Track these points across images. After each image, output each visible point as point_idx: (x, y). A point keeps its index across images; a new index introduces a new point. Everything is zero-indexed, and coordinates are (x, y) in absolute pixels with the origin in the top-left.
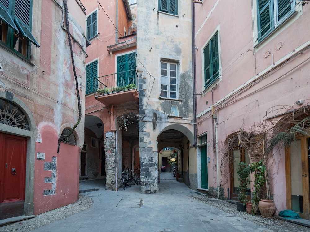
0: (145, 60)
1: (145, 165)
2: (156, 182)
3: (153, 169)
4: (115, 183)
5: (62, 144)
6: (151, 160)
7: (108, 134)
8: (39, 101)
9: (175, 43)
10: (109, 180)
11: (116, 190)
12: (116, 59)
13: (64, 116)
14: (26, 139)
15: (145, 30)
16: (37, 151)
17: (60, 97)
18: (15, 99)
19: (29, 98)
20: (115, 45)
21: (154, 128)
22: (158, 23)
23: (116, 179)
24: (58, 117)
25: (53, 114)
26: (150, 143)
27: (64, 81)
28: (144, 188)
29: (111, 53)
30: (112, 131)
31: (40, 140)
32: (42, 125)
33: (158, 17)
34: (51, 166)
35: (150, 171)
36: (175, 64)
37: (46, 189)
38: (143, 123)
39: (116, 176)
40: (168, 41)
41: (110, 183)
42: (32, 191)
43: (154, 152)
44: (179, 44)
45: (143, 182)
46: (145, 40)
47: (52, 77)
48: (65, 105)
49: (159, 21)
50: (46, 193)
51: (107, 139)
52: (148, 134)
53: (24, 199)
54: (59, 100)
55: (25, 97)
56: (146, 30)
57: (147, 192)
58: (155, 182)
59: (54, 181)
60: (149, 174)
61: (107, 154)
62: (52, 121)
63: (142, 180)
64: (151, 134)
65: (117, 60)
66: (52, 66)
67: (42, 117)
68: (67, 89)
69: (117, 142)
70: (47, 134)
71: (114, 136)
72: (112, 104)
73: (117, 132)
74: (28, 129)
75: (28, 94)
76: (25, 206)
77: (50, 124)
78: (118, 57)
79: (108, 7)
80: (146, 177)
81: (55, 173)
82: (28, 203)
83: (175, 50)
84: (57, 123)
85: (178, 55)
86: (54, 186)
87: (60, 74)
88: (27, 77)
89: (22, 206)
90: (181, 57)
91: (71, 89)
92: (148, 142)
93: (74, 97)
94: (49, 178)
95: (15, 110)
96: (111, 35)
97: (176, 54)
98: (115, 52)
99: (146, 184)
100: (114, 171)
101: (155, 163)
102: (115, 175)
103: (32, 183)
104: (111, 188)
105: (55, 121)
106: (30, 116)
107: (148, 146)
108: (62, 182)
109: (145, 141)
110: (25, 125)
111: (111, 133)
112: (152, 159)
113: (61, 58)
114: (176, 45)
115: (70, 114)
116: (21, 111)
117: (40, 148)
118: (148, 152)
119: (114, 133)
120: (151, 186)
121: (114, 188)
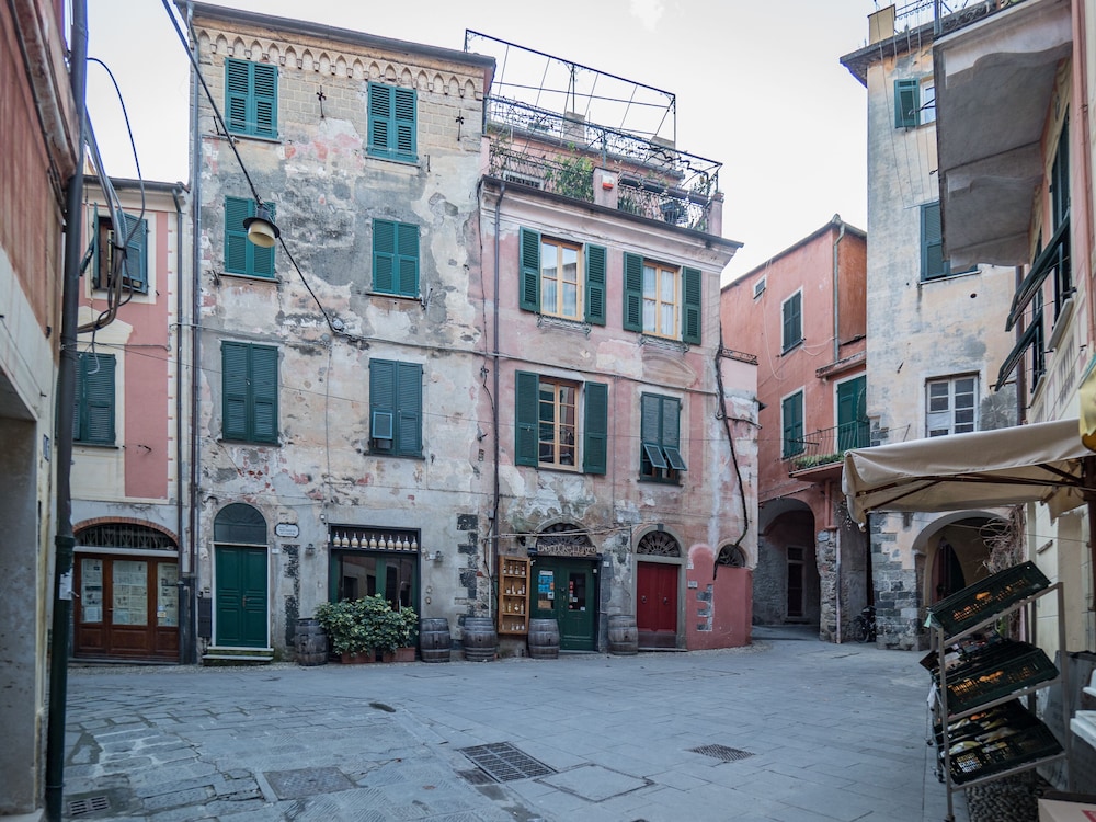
0: (886, 392)
1: (886, 596)
2: (912, 628)
3: (904, 605)
4: (836, 628)
5: (719, 568)
6: (899, 586)
7: (822, 536)
8: (689, 522)
9: (966, 336)
10: (824, 623)
11: (838, 642)
12: (835, 388)
13: (722, 530)
14: (677, 567)
15: (886, 334)
16: (688, 579)
17: (717, 508)
18: (666, 529)
19: (679, 523)
20: (830, 367)
21: (907, 524)
22: (919, 309)
23: (838, 620)
24: (713, 534)
25: (707, 532)
26: (896, 554)
27: (720, 485)
28: (882, 639)
29: (824, 380)
30: (829, 531)
31: (691, 566)
32: (693, 548)
33: (920, 295)
34: (706, 596)
35: (896, 607)
36: (971, 378)
37: (700, 623)
38: (880, 516)
39: (839, 615)
40: (946, 336)
41: (826, 628)
42: (684, 623)
43: (905, 571)
44: (979, 333)
45: (882, 628)
46: (886, 352)
47: (705, 488)
48: (723, 516)
49: (924, 303)
50: (700, 627)
51: (821, 545)
52: (891, 537)
53: (676, 631)
54: (715, 513)
55: (675, 522)
56: (888, 333)
57: (889, 646)
58: (909, 629)
59: (710, 614)
60: (897, 613)
61: (822, 573)
62: (706, 541)
63: (879, 624)
64: (898, 538)
65: (838, 392)
66: (705, 474)
67: (692, 540)
68: (725, 493)
69: (838, 550)
70: (700, 558)
71: (832, 540)
72: (827, 479)
73: (838, 531)
74: (679, 556)
75: (677, 519)
76: (677, 639)
77: (703, 545)
78: (839, 385)
79: (820, 287)
80: (889, 618)
81: (711, 604)
82: (680, 636)
83: (966, 352)
84: (712, 542)
85: (975, 360)
86: (710, 621)
87: (716, 478)
88: (676, 501)
89: (674, 639)
90: (984, 362)
91: (732, 489)
92: (891, 552)
93: (737, 499)
94: (703, 610)
95: (666, 538)
96: (826, 342)
97: (968, 359)
98: (831, 377)
99: (889, 632)
100: (835, 606)
101: (909, 593)
102: (835, 613)
103: (684, 615)
104: (829, 639)
105: (710, 540)
106: (679, 541)
107: (892, 559)
108: (721, 617)
109: (884, 551)
110: (675, 552)
111: (826, 533)
112: (902, 586)
113: (716, 458)
114: (971, 339)
115: (731, 525)
116: (672, 538)
117: (692, 575)
118: (892, 572)
119: (832, 534)
120: (900, 636)
121: (833, 638)
